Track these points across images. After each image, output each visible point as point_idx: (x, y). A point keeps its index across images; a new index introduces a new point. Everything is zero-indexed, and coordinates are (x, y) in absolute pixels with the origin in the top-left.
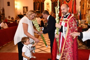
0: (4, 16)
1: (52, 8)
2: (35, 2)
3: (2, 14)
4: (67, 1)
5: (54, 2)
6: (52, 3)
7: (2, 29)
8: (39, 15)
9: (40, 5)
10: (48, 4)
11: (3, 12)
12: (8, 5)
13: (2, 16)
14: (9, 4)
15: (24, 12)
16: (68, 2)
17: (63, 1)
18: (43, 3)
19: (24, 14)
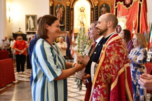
2: (53, 4)
4: (125, 4)
5: (97, 6)
6: (92, 9)
8: (63, 35)
9: (64, 12)
10: (82, 10)
16: (128, 6)
17: (116, 5)
18: (71, 7)
19: (28, 31)
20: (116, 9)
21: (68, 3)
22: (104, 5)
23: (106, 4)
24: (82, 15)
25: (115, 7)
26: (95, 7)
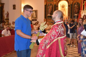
0: (8, 22)
1: (68, 12)
2: (46, 4)
3: (6, 19)
6: (69, 6)
7: (2, 36)
10: (63, 7)
11: (7, 16)
12: (14, 9)
13: (6, 21)
14: (14, 7)
15: (32, 17)
17: (83, 3)
18: (57, 5)
19: (33, 19)
20: (84, 5)
21: (55, 3)
22: (76, 3)
23: (77, 2)
24: (63, 9)
25: (83, 4)
26: (71, 4)
